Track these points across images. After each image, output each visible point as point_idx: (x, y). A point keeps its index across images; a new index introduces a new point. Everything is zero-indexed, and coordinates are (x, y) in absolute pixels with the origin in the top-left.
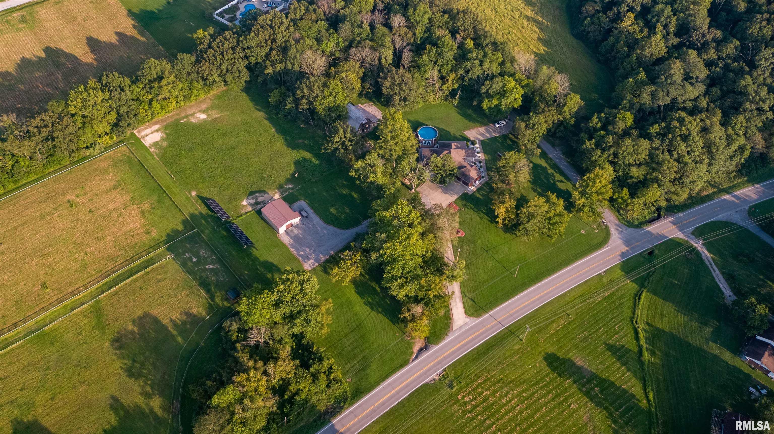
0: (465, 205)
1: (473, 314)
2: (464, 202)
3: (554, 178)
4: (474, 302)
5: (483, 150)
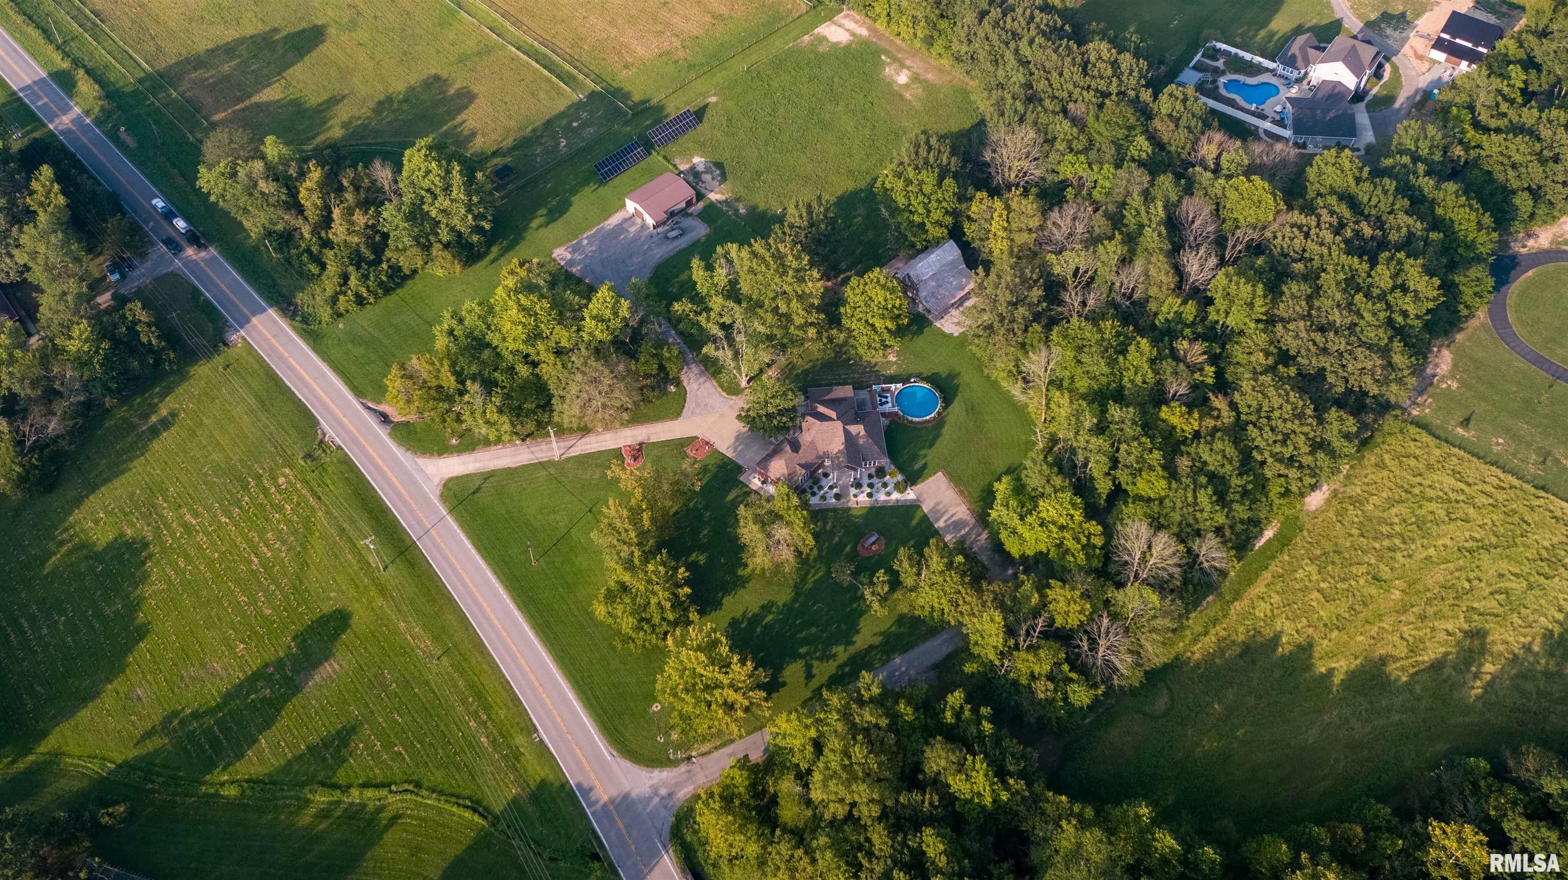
0: (705, 469)
1: (449, 489)
2: (714, 469)
3: (817, 659)
4: (474, 493)
5: (882, 508)
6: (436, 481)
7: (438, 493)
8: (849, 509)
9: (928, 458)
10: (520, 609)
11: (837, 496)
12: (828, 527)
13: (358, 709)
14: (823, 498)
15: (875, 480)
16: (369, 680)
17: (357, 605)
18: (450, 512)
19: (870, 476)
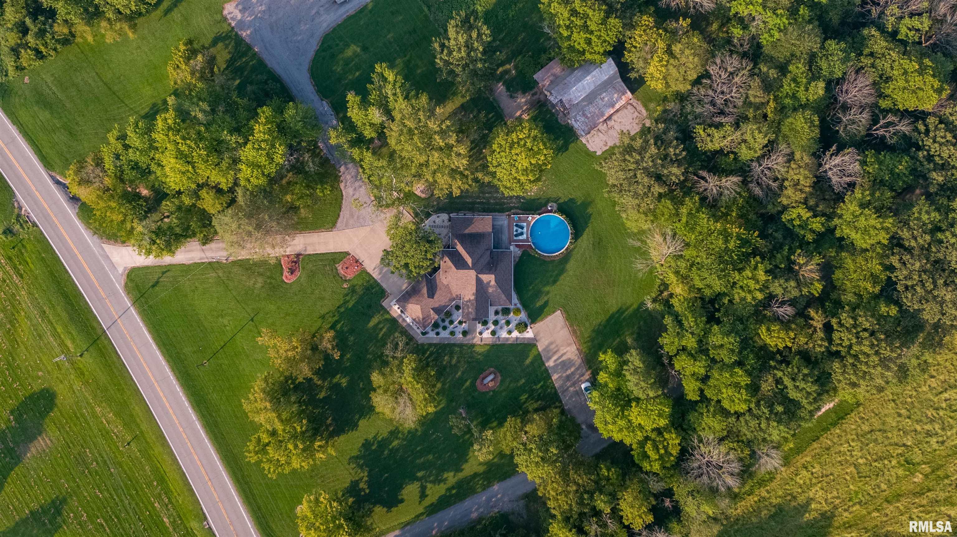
0: (353, 290)
1: (132, 280)
2: (360, 291)
3: (430, 482)
4: (153, 286)
5: (503, 345)
6: (120, 270)
7: (123, 283)
8: (473, 345)
9: (550, 295)
10: (193, 408)
11: (465, 333)
12: (454, 361)
13: (68, 481)
14: (452, 333)
15: (500, 317)
16: (75, 457)
17: (61, 386)
18: (134, 304)
19: (497, 313)
